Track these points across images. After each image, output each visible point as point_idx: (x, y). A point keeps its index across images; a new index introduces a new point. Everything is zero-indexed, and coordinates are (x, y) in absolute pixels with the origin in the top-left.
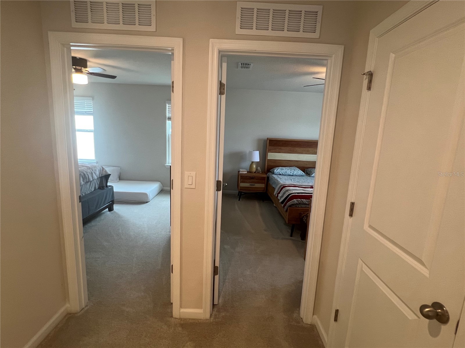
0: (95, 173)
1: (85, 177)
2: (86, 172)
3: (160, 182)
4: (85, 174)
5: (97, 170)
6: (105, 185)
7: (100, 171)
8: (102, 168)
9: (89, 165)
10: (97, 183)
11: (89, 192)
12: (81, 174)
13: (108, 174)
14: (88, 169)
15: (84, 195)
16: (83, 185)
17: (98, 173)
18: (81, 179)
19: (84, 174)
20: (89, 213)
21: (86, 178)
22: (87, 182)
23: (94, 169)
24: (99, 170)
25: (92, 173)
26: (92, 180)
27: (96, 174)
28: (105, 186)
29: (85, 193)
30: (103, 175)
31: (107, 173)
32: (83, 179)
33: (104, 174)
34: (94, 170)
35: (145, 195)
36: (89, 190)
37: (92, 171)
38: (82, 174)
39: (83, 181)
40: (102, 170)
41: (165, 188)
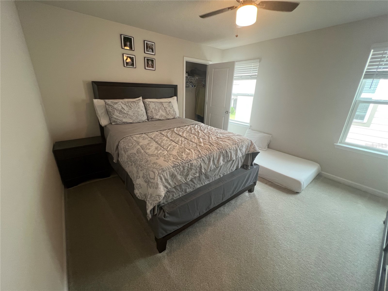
0: (240, 150)
1: (226, 155)
2: (230, 149)
3: (319, 165)
4: (228, 151)
5: (244, 146)
6: (249, 164)
7: (248, 146)
8: (250, 143)
9: (236, 138)
10: (242, 161)
11: (229, 173)
12: (222, 152)
13: (256, 152)
14: (233, 144)
15: (222, 176)
16: (223, 166)
17: (244, 150)
18: (222, 158)
19: (226, 151)
20: (222, 199)
21: (228, 156)
22: (228, 161)
23: (241, 144)
24: (246, 146)
25: (237, 150)
26: (234, 158)
27: (242, 151)
28: (249, 166)
29: (224, 173)
30: (250, 152)
31: (255, 150)
32: (224, 158)
33: (252, 151)
34: (240, 146)
35: (298, 183)
36: (229, 170)
37: (237, 147)
38: (224, 152)
39: (224, 161)
40: (251, 145)
41: (325, 173)
